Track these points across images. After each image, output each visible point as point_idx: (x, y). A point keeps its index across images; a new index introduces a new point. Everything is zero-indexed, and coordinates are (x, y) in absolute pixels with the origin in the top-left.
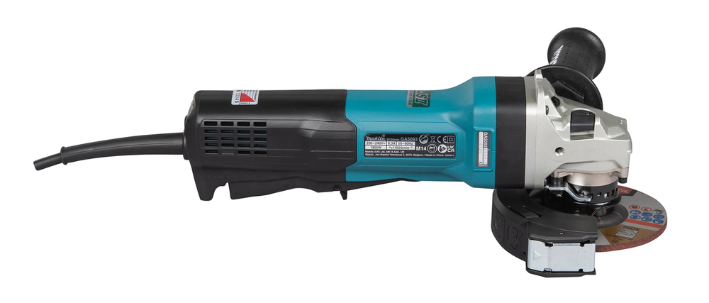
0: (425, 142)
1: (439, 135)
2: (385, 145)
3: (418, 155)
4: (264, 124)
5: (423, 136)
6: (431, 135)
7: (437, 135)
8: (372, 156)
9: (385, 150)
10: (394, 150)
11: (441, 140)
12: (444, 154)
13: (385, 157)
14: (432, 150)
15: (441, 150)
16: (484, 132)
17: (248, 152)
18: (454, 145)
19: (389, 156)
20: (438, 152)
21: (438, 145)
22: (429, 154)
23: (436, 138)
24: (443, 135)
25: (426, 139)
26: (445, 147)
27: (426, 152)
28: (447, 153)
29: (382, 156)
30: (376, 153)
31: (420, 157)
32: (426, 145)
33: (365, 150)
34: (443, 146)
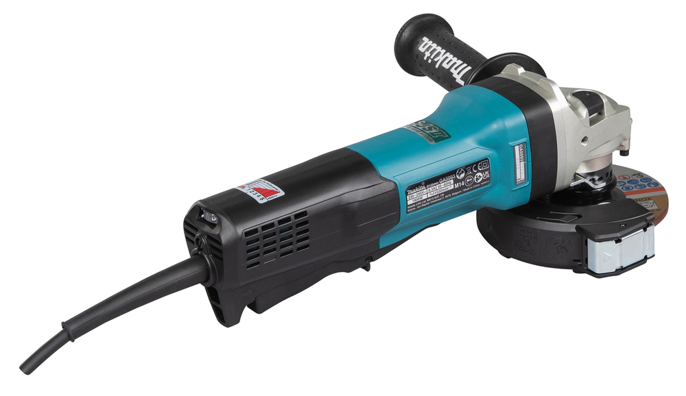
0: (463, 175)
1: (473, 164)
2: (426, 193)
3: (456, 193)
4: (304, 213)
5: (459, 171)
6: (466, 166)
7: (471, 165)
8: (414, 210)
9: (426, 199)
10: (434, 196)
11: (476, 168)
12: (480, 183)
13: (427, 206)
14: (469, 182)
15: (477, 179)
16: (519, 145)
17: (291, 252)
18: (489, 169)
19: (431, 204)
20: (475, 183)
21: (474, 174)
22: (467, 187)
23: (472, 168)
24: (477, 163)
25: (463, 172)
26: (481, 175)
27: (464, 187)
28: (483, 181)
29: (424, 207)
30: (417, 206)
31: (458, 194)
32: (464, 179)
33: (407, 206)
34: (479, 174)
